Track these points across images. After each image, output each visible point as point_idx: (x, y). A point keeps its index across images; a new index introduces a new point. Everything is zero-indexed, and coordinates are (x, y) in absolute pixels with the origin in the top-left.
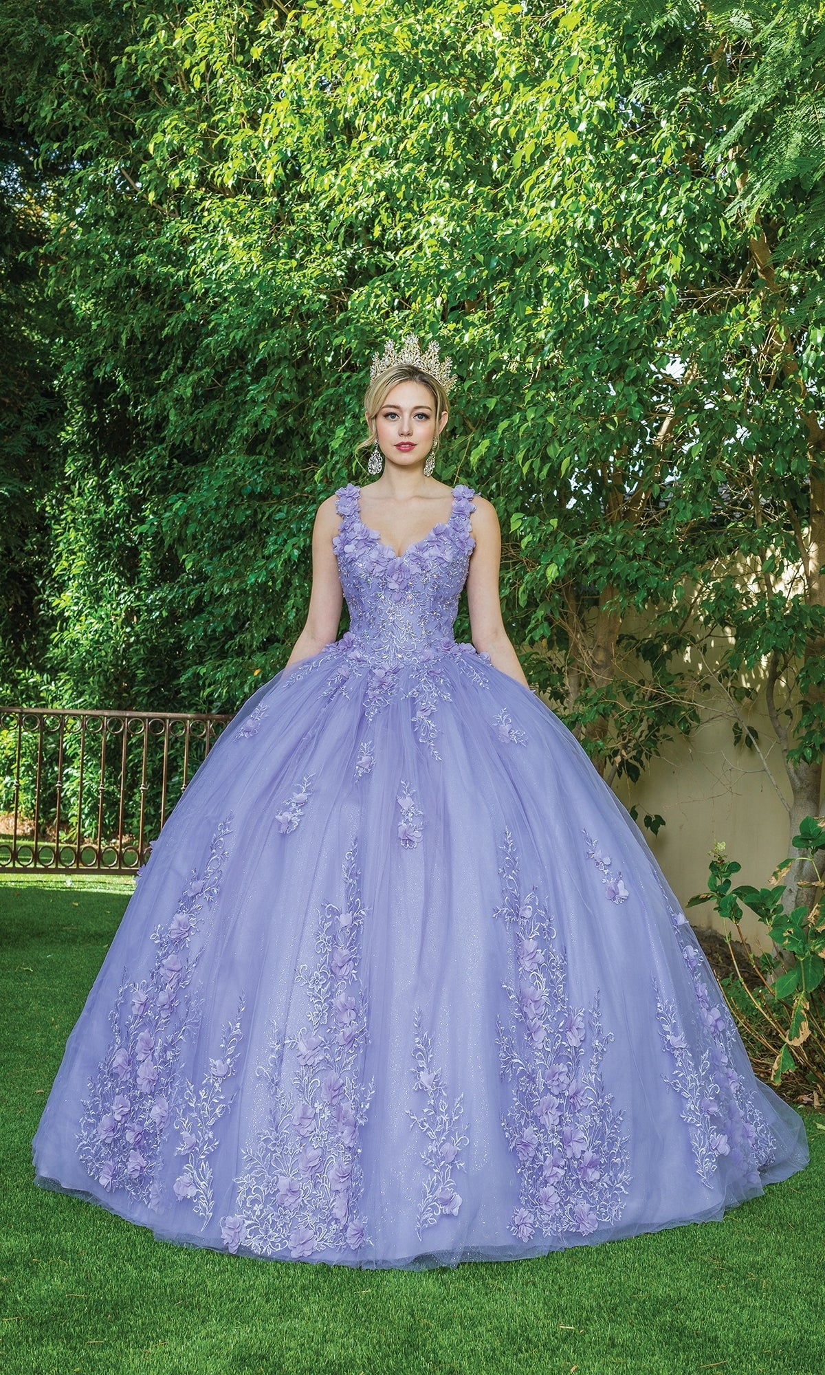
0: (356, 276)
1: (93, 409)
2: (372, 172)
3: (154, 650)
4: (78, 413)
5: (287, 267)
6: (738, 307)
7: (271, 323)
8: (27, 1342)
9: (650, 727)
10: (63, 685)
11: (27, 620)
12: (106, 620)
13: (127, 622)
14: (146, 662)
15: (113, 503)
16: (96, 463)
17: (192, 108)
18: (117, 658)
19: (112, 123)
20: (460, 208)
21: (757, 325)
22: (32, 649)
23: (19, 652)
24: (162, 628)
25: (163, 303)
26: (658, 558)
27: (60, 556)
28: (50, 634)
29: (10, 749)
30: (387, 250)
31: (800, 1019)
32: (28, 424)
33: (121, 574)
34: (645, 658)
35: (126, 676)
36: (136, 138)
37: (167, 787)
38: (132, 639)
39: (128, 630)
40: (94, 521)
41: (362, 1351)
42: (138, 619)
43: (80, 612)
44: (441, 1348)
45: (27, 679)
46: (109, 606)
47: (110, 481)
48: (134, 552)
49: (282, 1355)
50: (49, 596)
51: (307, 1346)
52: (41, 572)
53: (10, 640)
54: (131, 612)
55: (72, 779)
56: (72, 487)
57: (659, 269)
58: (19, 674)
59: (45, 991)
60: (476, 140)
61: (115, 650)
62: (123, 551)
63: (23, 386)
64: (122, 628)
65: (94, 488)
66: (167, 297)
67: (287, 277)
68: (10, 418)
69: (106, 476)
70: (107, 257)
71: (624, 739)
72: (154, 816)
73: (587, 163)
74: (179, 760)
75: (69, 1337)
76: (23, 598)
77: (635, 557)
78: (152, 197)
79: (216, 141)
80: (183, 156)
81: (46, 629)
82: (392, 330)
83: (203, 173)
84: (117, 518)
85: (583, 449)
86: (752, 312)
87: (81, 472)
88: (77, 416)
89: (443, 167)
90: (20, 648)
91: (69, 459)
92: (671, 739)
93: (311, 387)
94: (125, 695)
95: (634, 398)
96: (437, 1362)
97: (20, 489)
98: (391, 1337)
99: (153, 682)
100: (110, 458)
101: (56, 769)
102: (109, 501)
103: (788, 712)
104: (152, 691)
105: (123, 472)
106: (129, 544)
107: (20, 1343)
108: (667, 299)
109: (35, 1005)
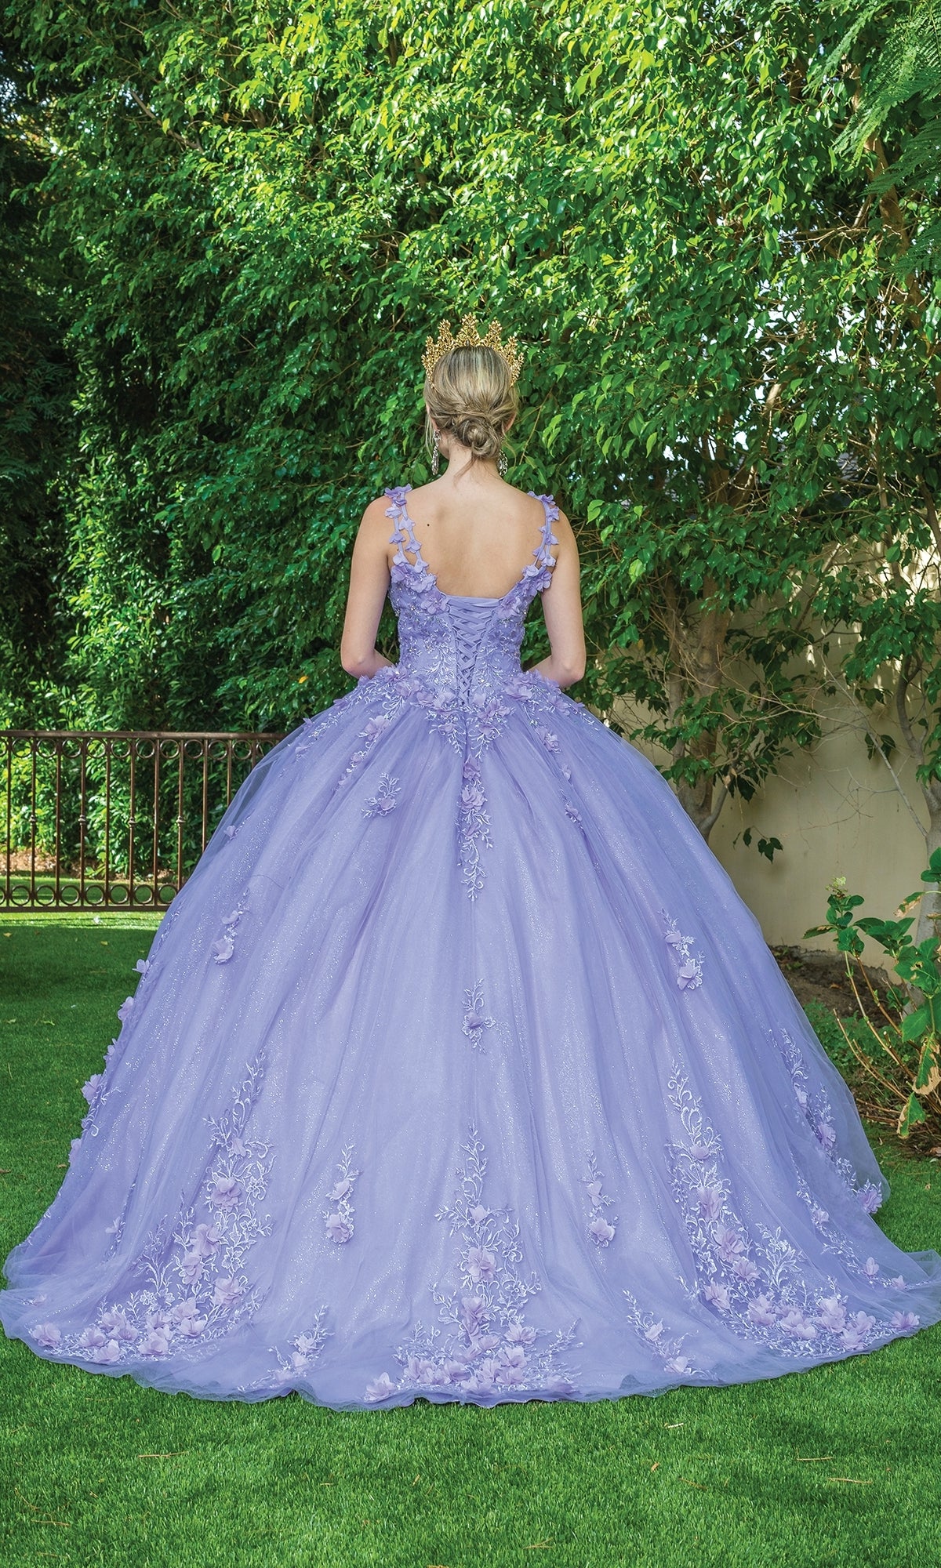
0: (407, 218)
1: (109, 371)
2: (418, 104)
3: (190, 655)
4: (92, 376)
5: (323, 212)
6: (849, 253)
7: (309, 275)
8: (47, 1450)
9: (767, 740)
10: (86, 698)
11: (42, 620)
12: (132, 622)
13: (157, 623)
14: (180, 671)
15: (136, 483)
16: (116, 437)
17: (209, 20)
18: (147, 666)
19: (117, 37)
20: (526, 141)
21: (872, 274)
22: (48, 655)
23: (32, 660)
24: (198, 629)
25: (183, 251)
26: (763, 547)
27: (76, 547)
28: (68, 639)
29: (26, 773)
30: (443, 185)
31: (929, 1064)
32: (33, 395)
33: (146, 567)
34: (757, 659)
35: (158, 687)
36: (146, 54)
37: (209, 817)
38: (164, 644)
39: (159, 632)
40: (113, 506)
41: (419, 1451)
42: (170, 619)
43: (102, 612)
44: (507, 1446)
45: (44, 693)
46: (135, 604)
47: (133, 457)
48: (164, 541)
49: (330, 1459)
50: (65, 594)
51: (357, 1448)
52: (55, 565)
53: (22, 645)
54: (162, 612)
55: (99, 808)
56: (87, 465)
57: (757, 211)
58: (34, 687)
59: (69, 1047)
60: (543, 56)
61: (143, 657)
62: (150, 540)
63: (26, 350)
64: (151, 630)
65: (113, 465)
66: (188, 244)
67: (323, 223)
68: (12, 388)
69: (128, 450)
70: (116, 196)
71: (735, 755)
72: (195, 850)
73: (669, 87)
74: (222, 784)
75: (93, 1444)
76: (35, 597)
77: (735, 547)
78: (166, 125)
79: (238, 60)
80: (201, 78)
81: (64, 632)
82: (452, 282)
83: (224, 96)
84: (143, 500)
85: (672, 423)
86: (866, 259)
87: (98, 447)
88: (90, 381)
89: (505, 90)
90: (34, 655)
91: (84, 433)
92: (790, 754)
93: (359, 350)
94: (157, 709)
95: (729, 363)
96: (502, 1463)
97: (26, 472)
98: (452, 1436)
99: (190, 694)
100: (131, 430)
101: (80, 797)
102: (132, 481)
103: (923, 722)
104: (189, 704)
105: (146, 447)
106: (157, 532)
107: (39, 1453)
108: (767, 247)
109: (57, 1065)
